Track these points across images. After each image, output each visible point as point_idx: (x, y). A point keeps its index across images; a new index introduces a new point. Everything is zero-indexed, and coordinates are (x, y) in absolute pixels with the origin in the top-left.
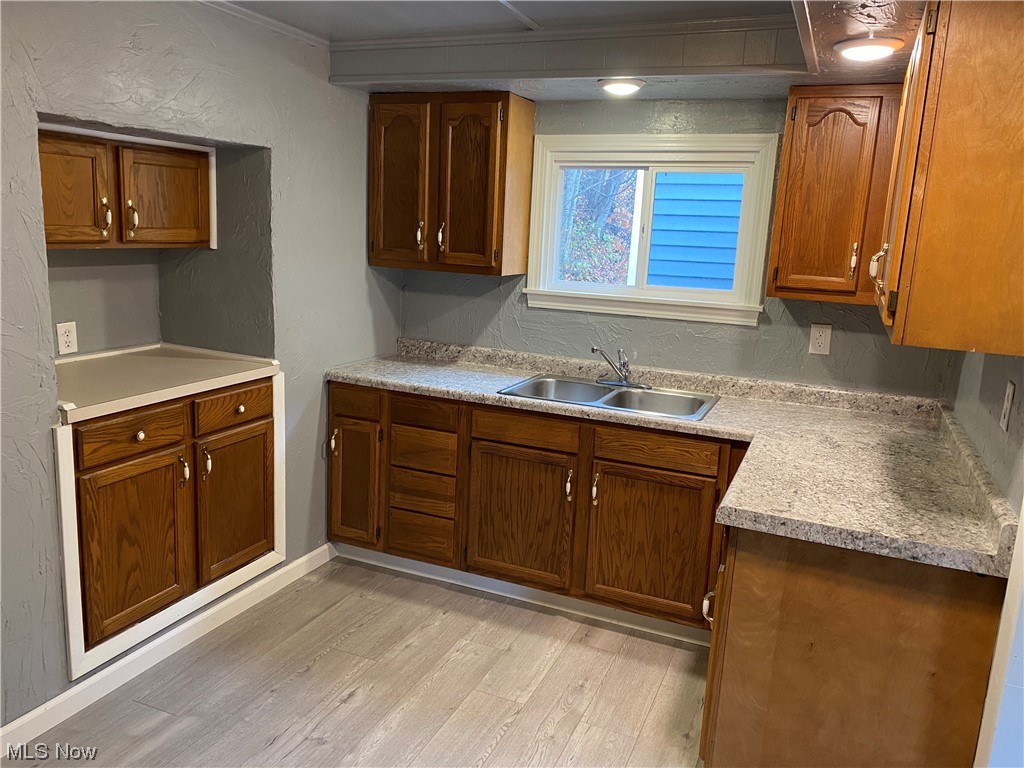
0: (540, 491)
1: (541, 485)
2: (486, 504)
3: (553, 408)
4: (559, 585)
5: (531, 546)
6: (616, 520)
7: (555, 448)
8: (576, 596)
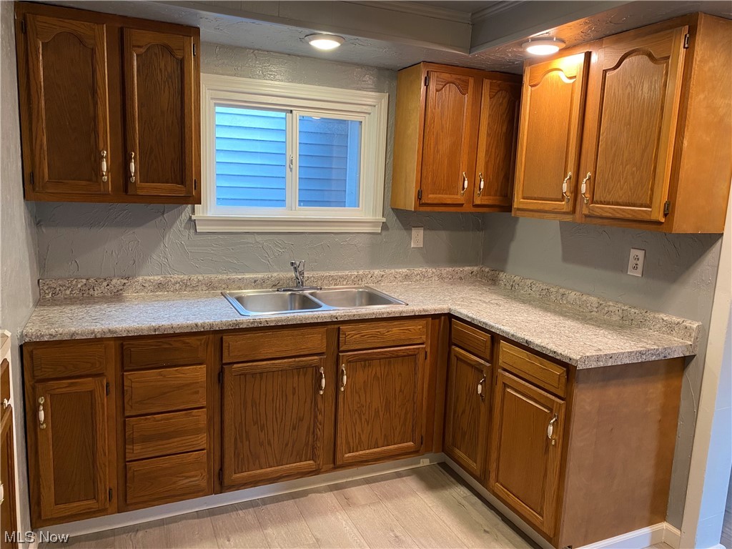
0: (294, 394)
1: (294, 389)
2: (241, 423)
3: (306, 319)
4: (314, 468)
5: (287, 445)
6: (357, 398)
7: (307, 353)
8: (326, 472)
